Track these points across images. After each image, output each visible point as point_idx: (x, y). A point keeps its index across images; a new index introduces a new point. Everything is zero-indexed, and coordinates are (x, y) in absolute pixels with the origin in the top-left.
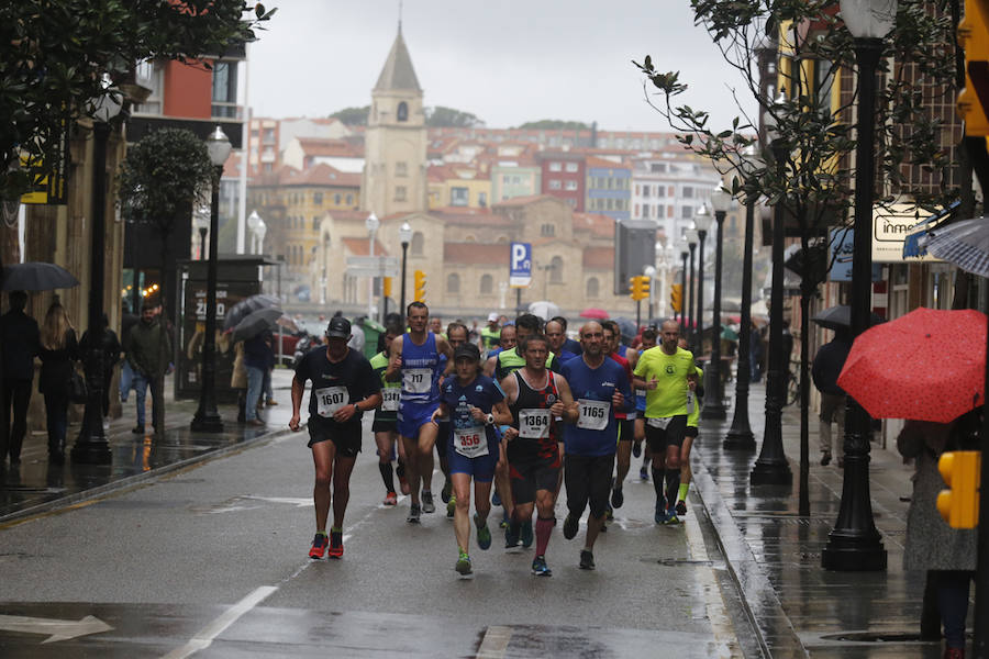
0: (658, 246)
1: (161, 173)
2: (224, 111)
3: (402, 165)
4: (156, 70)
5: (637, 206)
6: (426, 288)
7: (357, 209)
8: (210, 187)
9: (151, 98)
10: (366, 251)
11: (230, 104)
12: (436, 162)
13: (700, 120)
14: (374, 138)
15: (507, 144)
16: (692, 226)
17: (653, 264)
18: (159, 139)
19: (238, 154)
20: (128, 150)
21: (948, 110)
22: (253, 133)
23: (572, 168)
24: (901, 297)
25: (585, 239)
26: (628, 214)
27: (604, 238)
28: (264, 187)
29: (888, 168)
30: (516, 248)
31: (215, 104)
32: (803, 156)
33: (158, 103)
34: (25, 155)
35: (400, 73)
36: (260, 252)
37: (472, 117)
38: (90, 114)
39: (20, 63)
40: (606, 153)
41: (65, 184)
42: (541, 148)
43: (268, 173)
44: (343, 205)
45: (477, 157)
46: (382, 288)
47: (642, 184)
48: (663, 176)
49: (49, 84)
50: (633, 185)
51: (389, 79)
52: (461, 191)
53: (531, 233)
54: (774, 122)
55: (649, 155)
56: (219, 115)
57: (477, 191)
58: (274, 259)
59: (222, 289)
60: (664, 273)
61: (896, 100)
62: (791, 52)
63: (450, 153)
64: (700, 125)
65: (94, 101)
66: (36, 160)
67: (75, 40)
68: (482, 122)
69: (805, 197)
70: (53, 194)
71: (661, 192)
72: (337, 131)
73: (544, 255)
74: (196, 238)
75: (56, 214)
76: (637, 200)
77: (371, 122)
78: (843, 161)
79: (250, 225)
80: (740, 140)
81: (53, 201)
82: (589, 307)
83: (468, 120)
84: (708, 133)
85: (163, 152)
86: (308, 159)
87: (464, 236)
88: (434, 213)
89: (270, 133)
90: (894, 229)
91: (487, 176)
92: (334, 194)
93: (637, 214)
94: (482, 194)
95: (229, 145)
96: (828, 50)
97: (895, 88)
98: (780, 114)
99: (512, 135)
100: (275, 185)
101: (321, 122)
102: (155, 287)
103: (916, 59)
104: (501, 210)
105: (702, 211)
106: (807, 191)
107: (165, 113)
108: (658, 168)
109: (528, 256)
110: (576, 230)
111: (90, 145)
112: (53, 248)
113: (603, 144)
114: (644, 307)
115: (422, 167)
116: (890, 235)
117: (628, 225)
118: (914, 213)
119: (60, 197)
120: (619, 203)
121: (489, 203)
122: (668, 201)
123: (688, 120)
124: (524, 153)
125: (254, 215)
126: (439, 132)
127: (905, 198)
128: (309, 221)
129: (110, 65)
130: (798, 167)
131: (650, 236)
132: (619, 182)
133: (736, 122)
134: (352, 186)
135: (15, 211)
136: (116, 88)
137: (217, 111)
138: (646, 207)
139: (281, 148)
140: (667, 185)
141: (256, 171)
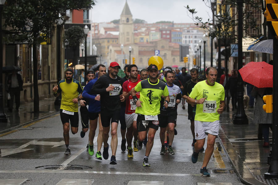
0: (190, 50)
1: (73, 36)
2: (86, 21)
3: (128, 33)
4: (71, 12)
5: (184, 41)
6: (135, 61)
7: (117, 43)
8: (85, 39)
9: (69, 19)
10: (121, 53)
11: (88, 20)
12: (136, 32)
13: (200, 20)
14: (121, 27)
15: (152, 27)
16: (198, 45)
17: (188, 54)
18: (72, 28)
19: (89, 31)
20: (65, 31)
21: (258, 16)
22: (93, 26)
23: (168, 32)
24: (248, 60)
25: (172, 49)
26: (181, 42)
27: (177, 48)
28: (96, 39)
29: (245, 29)
30: (156, 51)
31: (84, 20)
32: (225, 27)
33: (71, 20)
34: (41, 33)
35: (127, 11)
36: (96, 54)
37: (144, 21)
38: (56, 23)
39: (39, 12)
40: (176, 28)
41: (51, 40)
42: (161, 28)
43: (96, 36)
44: (114, 43)
45: (146, 30)
46: (125, 62)
47: (185, 35)
48: (190, 33)
49: (47, 16)
50: (183, 36)
51: (124, 13)
52: (142, 39)
53: (159, 47)
54: (218, 20)
55: (186, 28)
56: (85, 22)
57: (146, 38)
58: (100, 56)
59: (88, 63)
60: (191, 56)
61: (246, 14)
62: (220, 3)
63: (139, 29)
64: (200, 21)
65: (57, 20)
66: (44, 34)
67: (53, 6)
68: (146, 22)
69: (226, 37)
70: (48, 42)
71: (189, 37)
72: (112, 25)
73: (162, 53)
74: (81, 52)
75: (48, 47)
76: (184, 39)
77: (120, 23)
78: (234, 28)
79: (93, 48)
80: (210, 24)
81: (48, 44)
82: (173, 65)
83: (143, 22)
84: (202, 23)
85: (73, 32)
86: (106, 32)
87: (143, 49)
88: (136, 44)
89: (97, 26)
90: (246, 44)
91: (148, 35)
92: (112, 40)
93: (184, 42)
94: (147, 39)
95: (89, 29)
96: (229, 2)
97: (246, 11)
98: (219, 18)
99: (154, 25)
100: (98, 39)
101: (108, 23)
102: (71, 63)
103: (250, 4)
104: (152, 43)
105: (200, 41)
106: (226, 35)
107: (73, 22)
108: (188, 31)
109: (159, 53)
110: (170, 47)
111: (56, 31)
112: (48, 55)
113: (175, 26)
114: (187, 65)
115: (133, 33)
116: (246, 45)
117: (182, 45)
118: (251, 40)
119: (50, 43)
120: (179, 40)
121: (149, 41)
122: (191, 39)
123: (198, 20)
124: (156, 29)
125: (94, 46)
126: (136, 25)
127: (249, 36)
128: (106, 47)
129: (60, 12)
130: (224, 30)
131: (187, 47)
132: (179, 35)
133: (209, 20)
134: (116, 38)
135: (39, 46)
136: (62, 17)
137: (85, 21)
138: (186, 41)
139: (99, 29)
140: (191, 35)
141: (93, 35)
